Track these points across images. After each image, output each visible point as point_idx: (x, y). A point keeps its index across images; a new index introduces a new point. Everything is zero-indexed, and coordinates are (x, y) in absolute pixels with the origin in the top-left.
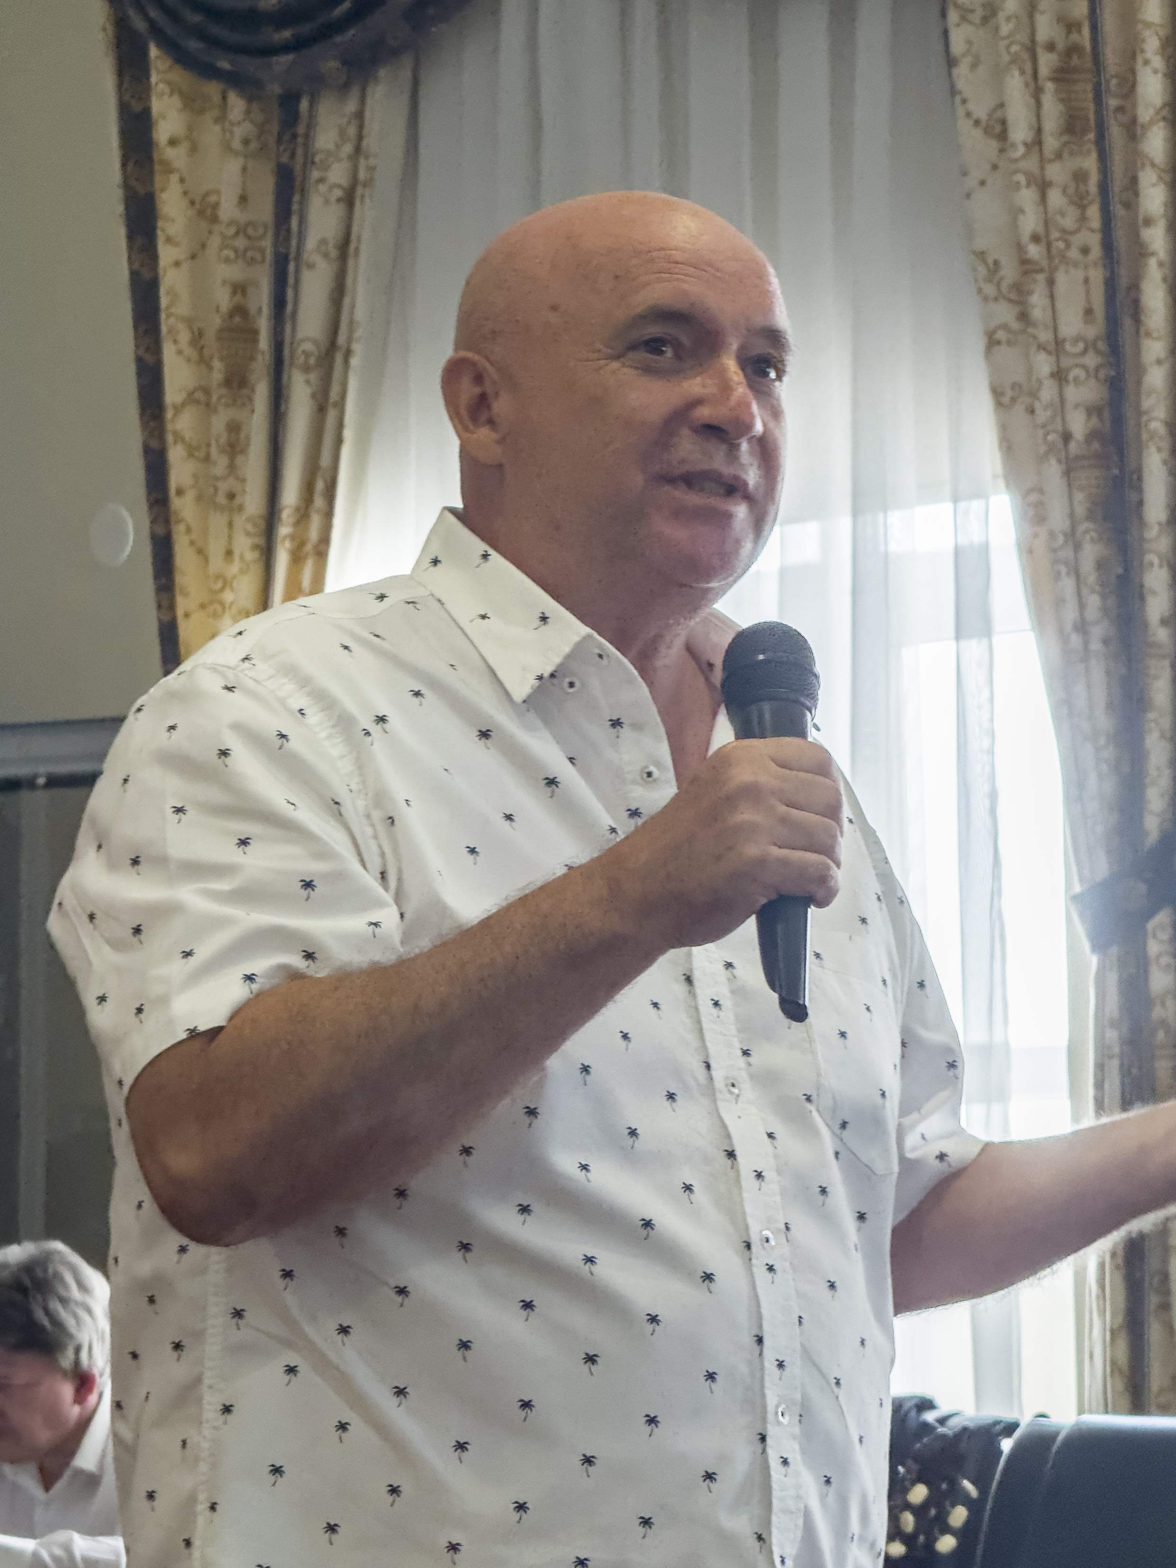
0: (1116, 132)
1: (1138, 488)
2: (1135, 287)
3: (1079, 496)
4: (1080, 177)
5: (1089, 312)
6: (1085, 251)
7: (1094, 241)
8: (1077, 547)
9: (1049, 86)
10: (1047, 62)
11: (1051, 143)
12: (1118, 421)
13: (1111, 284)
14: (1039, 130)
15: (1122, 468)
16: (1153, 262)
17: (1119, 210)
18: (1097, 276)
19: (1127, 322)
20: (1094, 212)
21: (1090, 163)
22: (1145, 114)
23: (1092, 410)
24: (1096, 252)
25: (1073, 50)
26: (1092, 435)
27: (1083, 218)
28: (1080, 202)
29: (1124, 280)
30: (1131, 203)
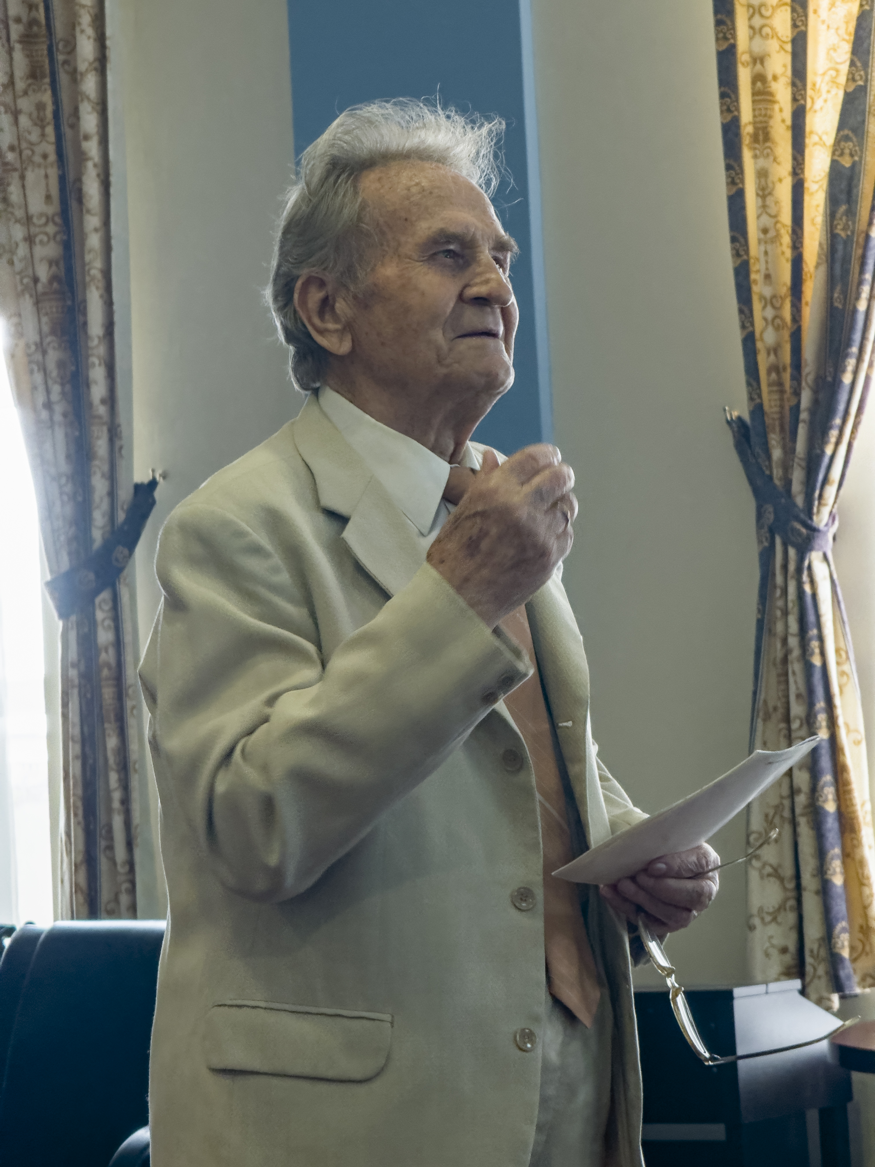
0: (63, 78)
1: (84, 313)
2: (79, 180)
3: (45, 319)
4: (40, 107)
5: (48, 198)
6: (45, 156)
7: (51, 150)
8: (44, 353)
9: (18, 47)
10: (16, 30)
11: (20, 85)
12: (69, 270)
13: (62, 179)
14: (12, 76)
15: (73, 300)
16: (90, 164)
17: (67, 132)
18: (53, 173)
19: (74, 204)
20: (50, 130)
21: (47, 97)
22: (82, 67)
23: (51, 263)
24: (52, 157)
25: (33, 22)
26: (54, 278)
27: (43, 135)
28: (40, 122)
29: (71, 176)
30: (75, 125)
